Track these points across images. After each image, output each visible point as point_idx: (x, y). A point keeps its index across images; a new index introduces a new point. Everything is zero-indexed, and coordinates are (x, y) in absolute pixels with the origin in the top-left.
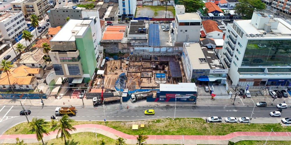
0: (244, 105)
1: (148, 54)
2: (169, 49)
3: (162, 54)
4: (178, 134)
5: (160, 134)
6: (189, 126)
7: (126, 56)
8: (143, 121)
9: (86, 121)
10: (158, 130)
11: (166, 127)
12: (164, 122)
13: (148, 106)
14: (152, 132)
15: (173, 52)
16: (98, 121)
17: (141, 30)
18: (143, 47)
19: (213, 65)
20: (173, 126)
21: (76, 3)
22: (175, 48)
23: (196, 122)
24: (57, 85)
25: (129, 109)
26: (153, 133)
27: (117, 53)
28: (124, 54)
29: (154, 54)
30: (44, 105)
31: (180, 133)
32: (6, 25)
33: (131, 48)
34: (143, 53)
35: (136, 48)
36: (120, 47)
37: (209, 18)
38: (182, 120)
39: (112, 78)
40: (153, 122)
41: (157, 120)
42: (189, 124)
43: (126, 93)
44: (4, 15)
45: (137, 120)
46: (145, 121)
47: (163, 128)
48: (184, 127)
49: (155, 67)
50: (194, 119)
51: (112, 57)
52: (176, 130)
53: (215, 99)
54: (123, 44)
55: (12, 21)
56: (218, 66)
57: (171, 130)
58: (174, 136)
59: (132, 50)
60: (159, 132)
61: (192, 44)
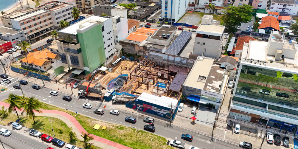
0: (224, 140)
1: (162, 61)
2: (184, 60)
3: (176, 64)
4: (130, 146)
5: (113, 141)
6: (146, 142)
7: (141, 59)
8: (109, 124)
9: (63, 108)
10: (115, 136)
11: (124, 136)
12: (126, 130)
13: (124, 111)
14: (108, 136)
15: (188, 64)
16: (72, 111)
17: (165, 35)
18: (158, 53)
19: (210, 86)
20: (131, 137)
21: (131, 2)
22: (190, 60)
23: (156, 141)
24: (64, 72)
25: (106, 108)
26: (108, 138)
27: (134, 55)
28: (139, 56)
29: (168, 63)
30: (45, 87)
31: (132, 147)
32: (56, 14)
33: (147, 51)
34: (158, 59)
35: (151, 53)
36: (137, 49)
37: (258, 34)
38: (145, 133)
39: (112, 77)
40: (117, 127)
41: (122, 126)
42: (149, 140)
43: (110, 93)
44: (60, 5)
45: (104, 121)
46: (110, 124)
47: (121, 136)
48: (142, 141)
49: (160, 75)
50: (158, 136)
51: (128, 57)
52: (131, 142)
53: (195, 123)
54: (140, 47)
55: (63, 12)
56: (216, 88)
57: (127, 140)
58: (125, 147)
59: (147, 54)
60: (115, 138)
61: (207, 59)
